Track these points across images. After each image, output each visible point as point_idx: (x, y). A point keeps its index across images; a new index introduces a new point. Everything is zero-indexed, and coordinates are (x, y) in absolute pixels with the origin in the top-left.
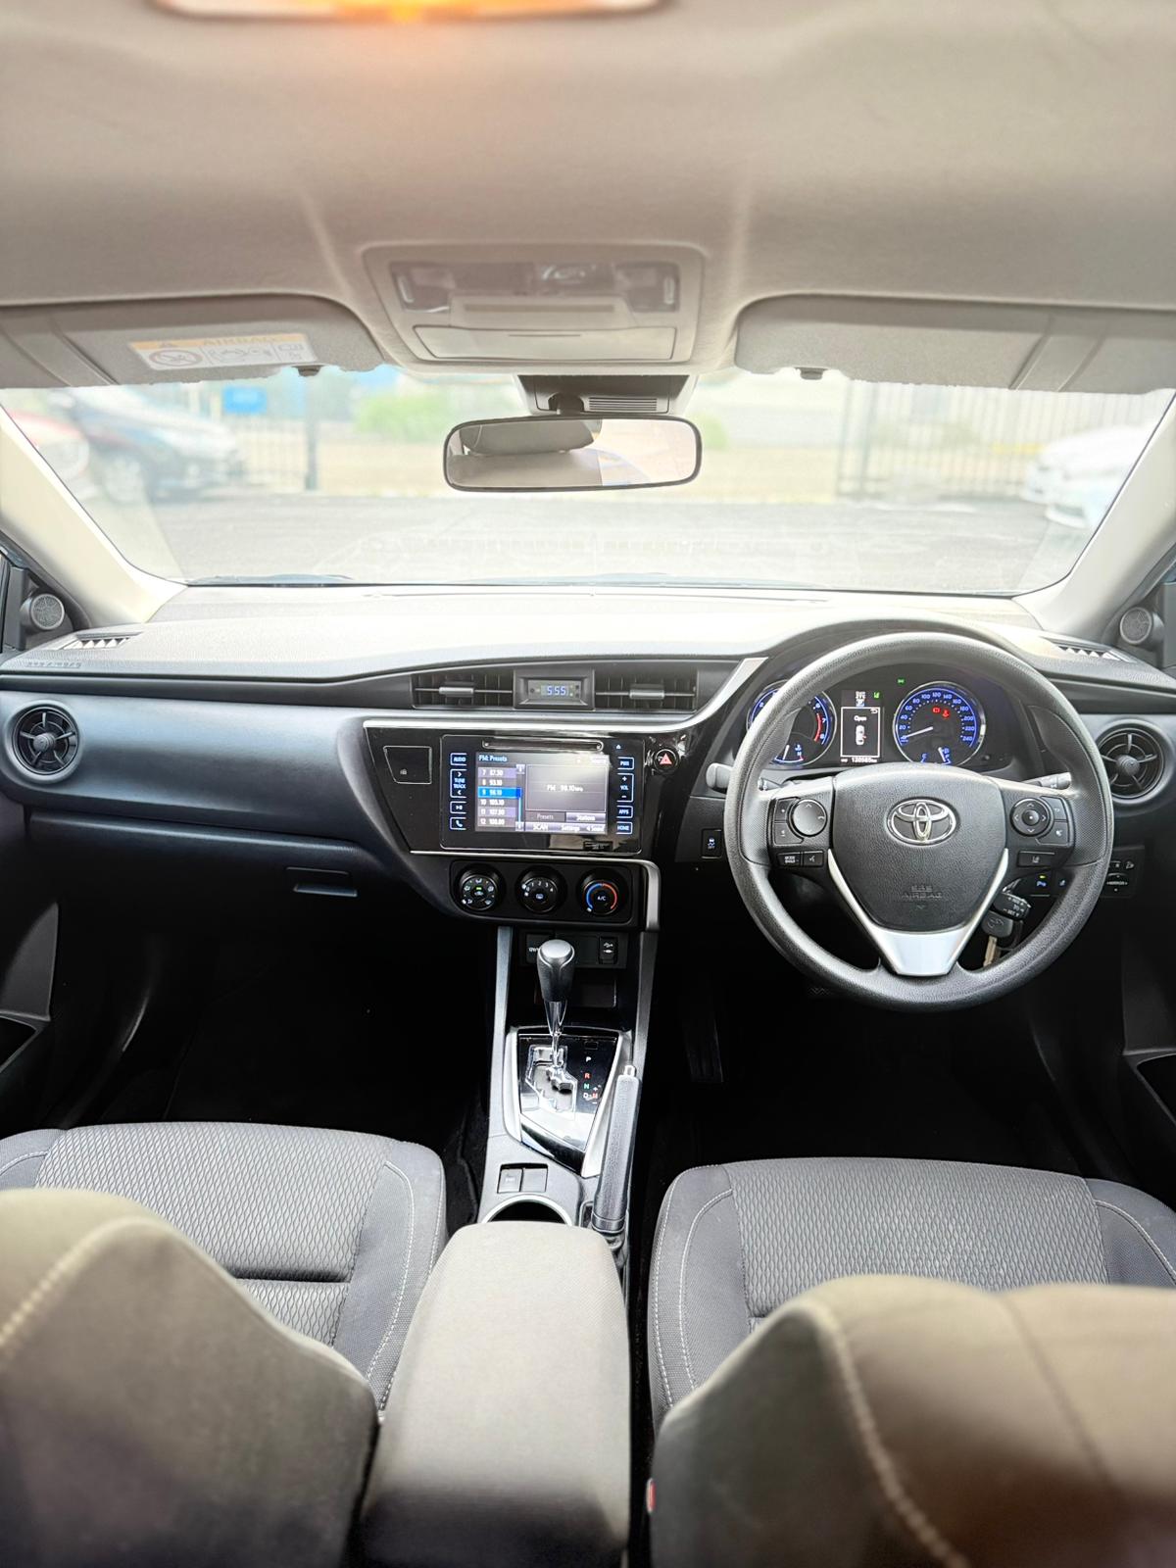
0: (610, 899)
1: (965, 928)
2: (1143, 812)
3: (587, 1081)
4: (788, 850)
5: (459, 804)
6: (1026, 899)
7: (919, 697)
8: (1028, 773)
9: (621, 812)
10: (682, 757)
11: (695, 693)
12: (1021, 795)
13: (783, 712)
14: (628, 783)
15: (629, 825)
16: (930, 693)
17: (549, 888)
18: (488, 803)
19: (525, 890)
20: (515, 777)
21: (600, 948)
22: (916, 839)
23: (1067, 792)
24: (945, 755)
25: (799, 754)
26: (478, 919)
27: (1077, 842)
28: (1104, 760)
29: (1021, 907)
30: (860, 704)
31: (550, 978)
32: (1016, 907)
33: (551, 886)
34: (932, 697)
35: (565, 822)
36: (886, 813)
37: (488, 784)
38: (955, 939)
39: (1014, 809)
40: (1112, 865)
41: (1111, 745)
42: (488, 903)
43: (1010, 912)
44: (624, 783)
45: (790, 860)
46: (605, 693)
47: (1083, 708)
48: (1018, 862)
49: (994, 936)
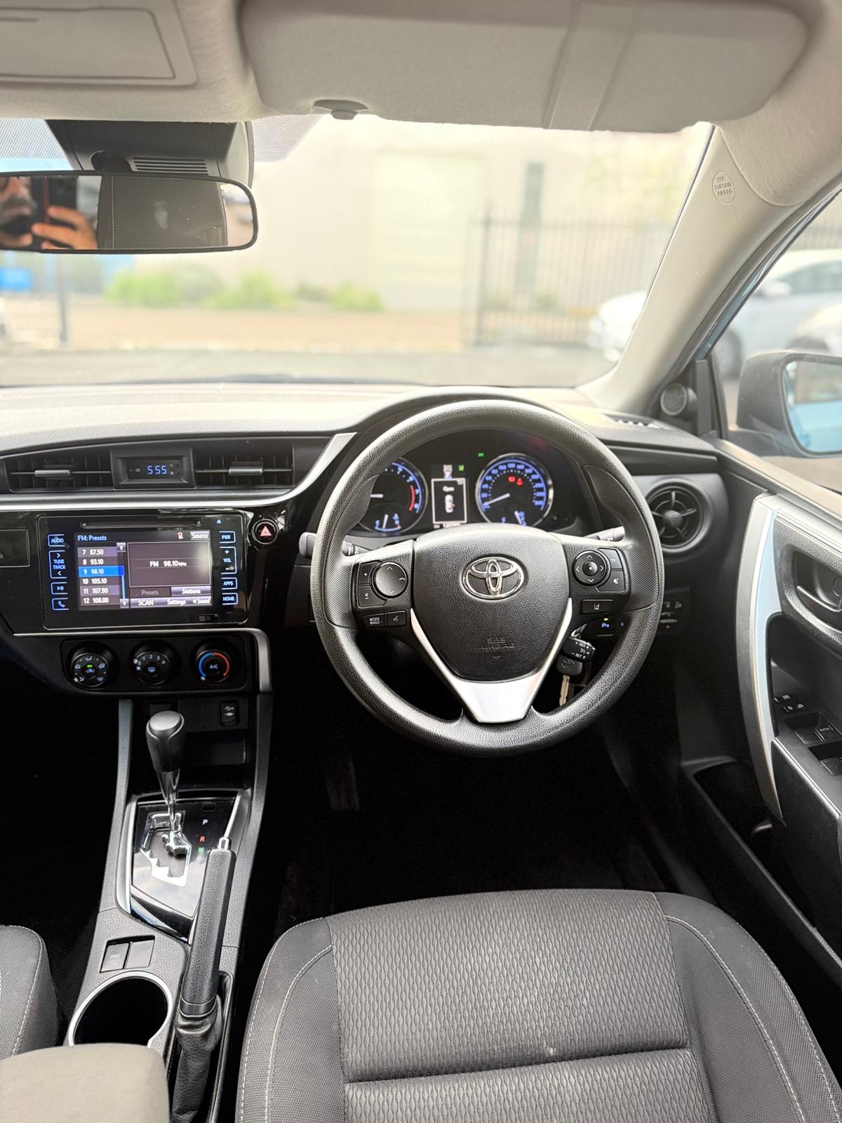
0: (222, 667)
1: (539, 672)
2: (684, 560)
3: (202, 844)
4: (373, 612)
5: (60, 585)
6: (591, 643)
7: (497, 468)
8: (589, 528)
9: (225, 583)
10: (282, 530)
11: (292, 468)
12: (582, 548)
13: (361, 479)
14: (231, 555)
15: (235, 596)
16: (506, 464)
17: (161, 660)
18: (90, 582)
19: (137, 665)
20: (116, 555)
21: (221, 712)
22: (490, 594)
23: (621, 544)
24: (521, 517)
25: (397, 522)
26: (92, 696)
27: (633, 590)
28: (654, 516)
29: (587, 650)
30: (448, 476)
31: (158, 750)
32: (582, 650)
33: (163, 659)
34: (508, 469)
35: (171, 596)
36: (461, 571)
37: (89, 564)
38: (530, 684)
39: (575, 561)
40: (664, 606)
41: (658, 501)
42: (100, 679)
43: (577, 655)
44: (226, 556)
45: (374, 621)
46: (206, 471)
47: (635, 471)
48: (581, 611)
49: (568, 675)
